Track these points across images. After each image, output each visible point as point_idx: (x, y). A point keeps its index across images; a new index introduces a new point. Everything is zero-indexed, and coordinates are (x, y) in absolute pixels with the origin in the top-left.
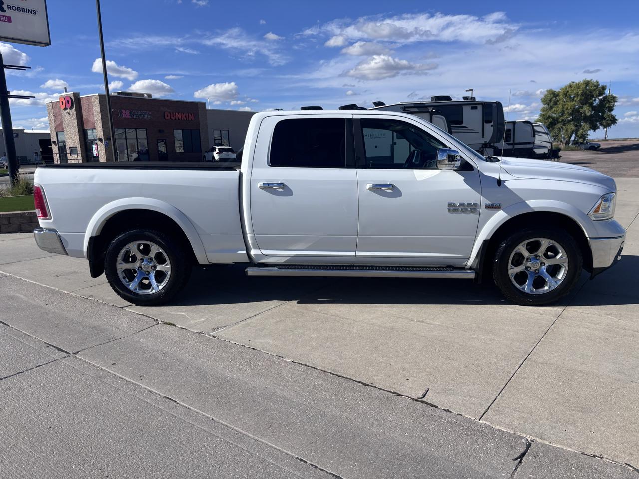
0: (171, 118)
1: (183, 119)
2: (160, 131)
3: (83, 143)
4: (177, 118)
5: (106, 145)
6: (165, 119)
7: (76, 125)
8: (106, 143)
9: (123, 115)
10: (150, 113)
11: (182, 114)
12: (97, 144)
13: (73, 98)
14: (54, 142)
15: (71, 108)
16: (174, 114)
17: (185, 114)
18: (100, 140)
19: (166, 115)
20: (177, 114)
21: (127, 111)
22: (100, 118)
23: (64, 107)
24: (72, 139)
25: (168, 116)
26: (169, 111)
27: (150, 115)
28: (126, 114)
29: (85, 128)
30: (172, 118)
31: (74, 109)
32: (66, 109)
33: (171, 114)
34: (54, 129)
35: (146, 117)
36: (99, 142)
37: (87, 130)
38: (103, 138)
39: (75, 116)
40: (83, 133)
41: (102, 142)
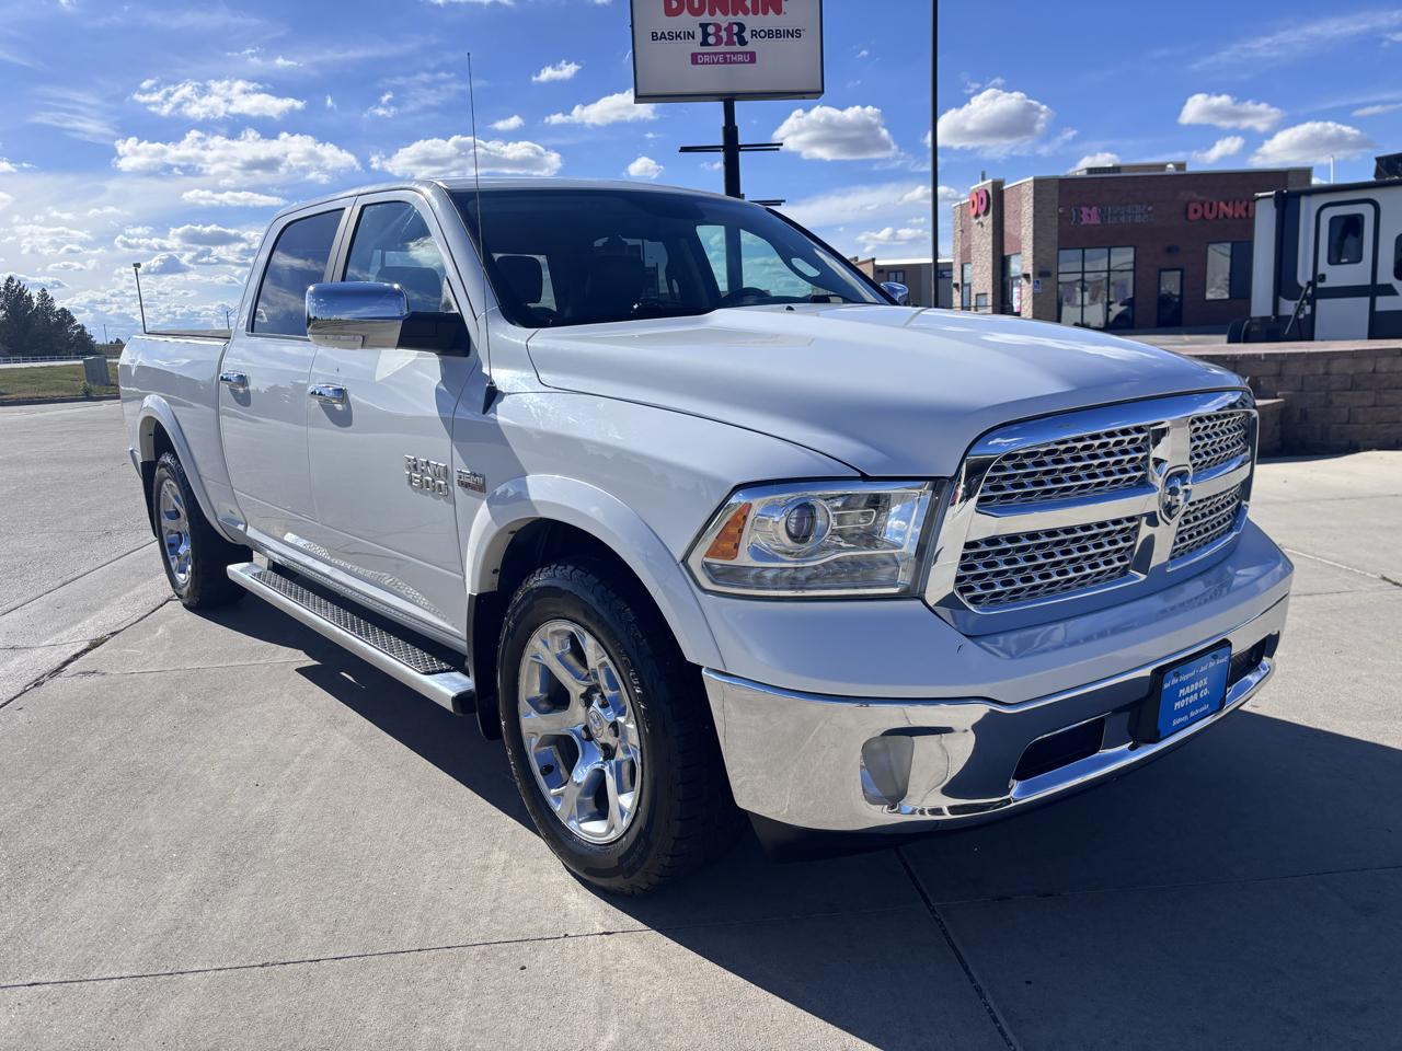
0: (1203, 216)
1: (1236, 215)
2: (1169, 250)
3: (999, 285)
4: (1221, 216)
5: (1035, 287)
6: (1187, 218)
7: (990, 247)
8: (1037, 283)
9: (1081, 220)
10: (1150, 209)
11: (1237, 203)
12: (1021, 285)
13: (990, 192)
14: (956, 285)
15: (986, 212)
16: (1215, 203)
17: (1245, 204)
18: (1026, 276)
19: (1191, 210)
20: (1222, 204)
21: (1095, 208)
22: (1031, 230)
23: (973, 212)
24: (981, 278)
25: (1196, 211)
26: (1202, 198)
27: (1149, 213)
28: (1090, 217)
29: (1006, 254)
30: (1208, 215)
31: (990, 215)
32: (977, 216)
33: (1207, 206)
34: (958, 259)
35: (1138, 219)
36: (1024, 282)
37: (1009, 256)
38: (1031, 272)
39: (990, 230)
40: (1001, 264)
41: (1029, 282)
